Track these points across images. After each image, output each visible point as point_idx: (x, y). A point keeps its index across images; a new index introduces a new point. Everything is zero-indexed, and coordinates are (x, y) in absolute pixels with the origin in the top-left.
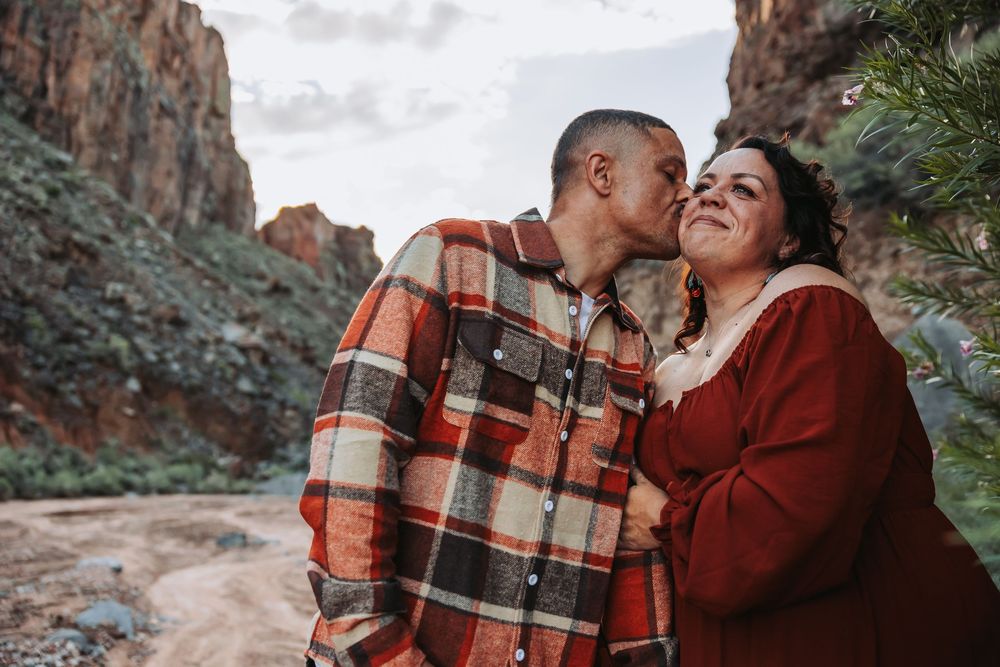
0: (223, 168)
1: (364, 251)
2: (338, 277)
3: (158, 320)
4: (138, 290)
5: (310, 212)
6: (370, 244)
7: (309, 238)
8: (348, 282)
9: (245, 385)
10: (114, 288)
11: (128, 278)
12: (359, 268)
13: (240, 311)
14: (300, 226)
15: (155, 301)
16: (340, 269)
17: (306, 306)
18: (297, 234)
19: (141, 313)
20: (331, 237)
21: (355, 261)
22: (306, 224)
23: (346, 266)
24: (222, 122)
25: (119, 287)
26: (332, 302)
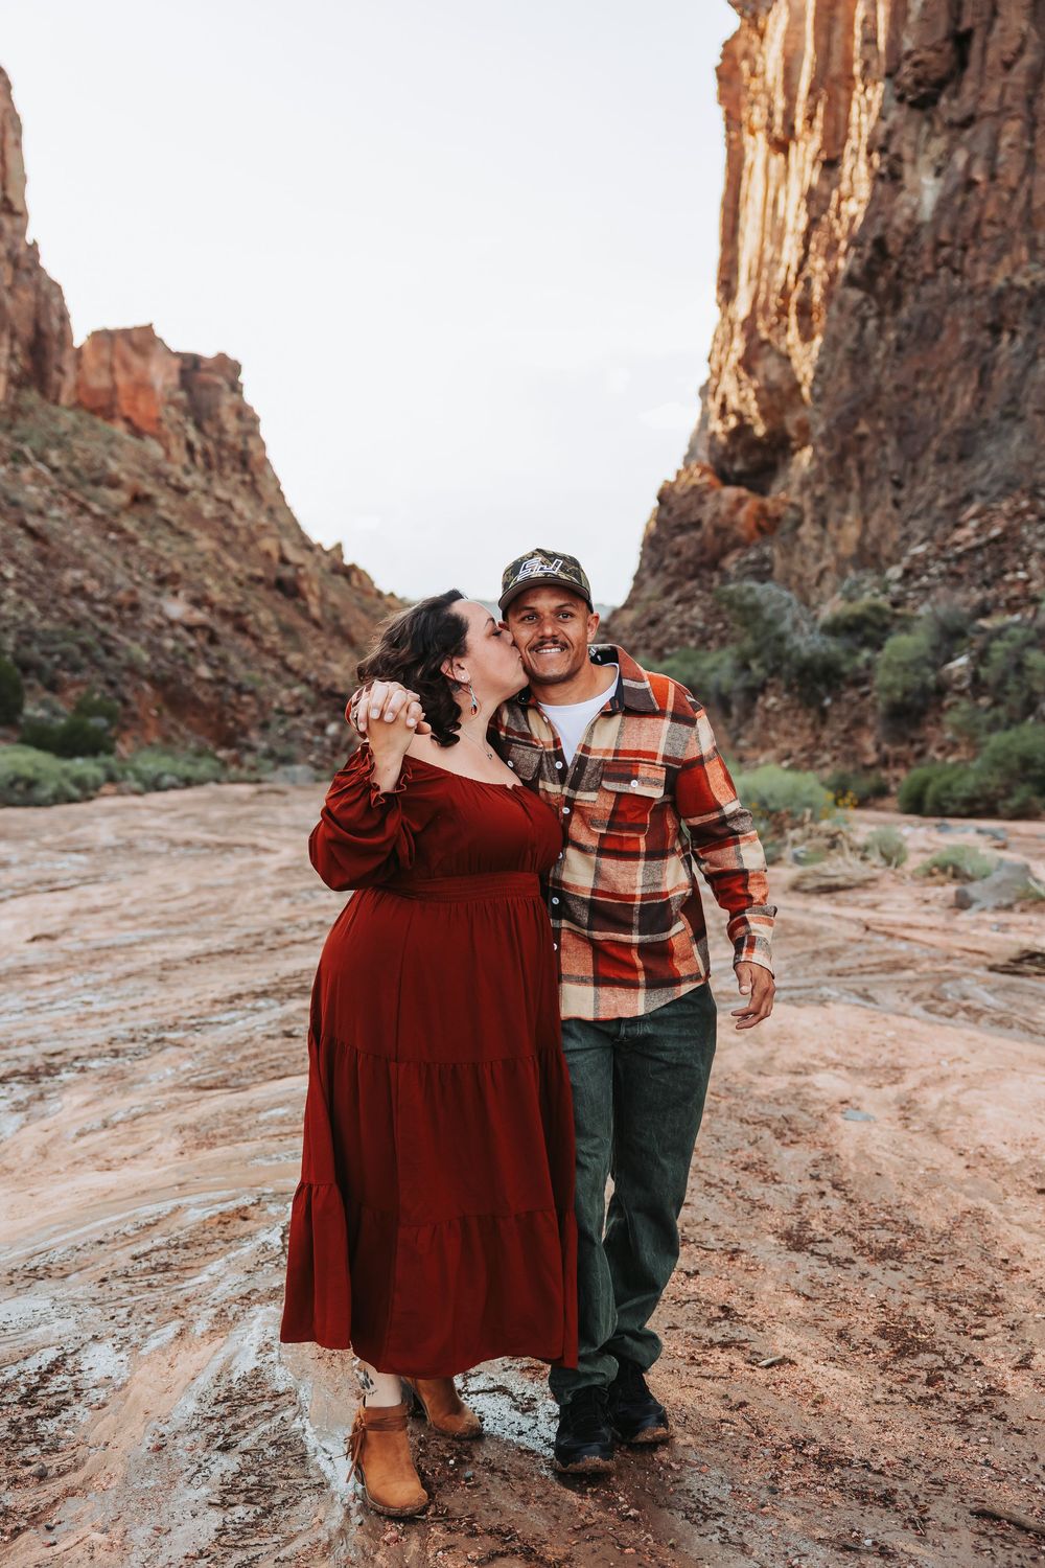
0: (27, 297)
1: (227, 400)
2: (190, 447)
3: (119, 607)
4: (93, 575)
5: (142, 341)
6: (236, 388)
7: (143, 386)
8: (206, 453)
9: (204, 671)
10: (71, 576)
11: (80, 561)
12: (222, 430)
13: (157, 572)
14: (126, 366)
15: (114, 588)
16: (192, 434)
17: (175, 519)
18: (122, 379)
19: (105, 601)
20: (175, 379)
21: (214, 417)
22: (136, 361)
23: (199, 426)
24: (18, 221)
25: (78, 574)
26: (208, 509)
